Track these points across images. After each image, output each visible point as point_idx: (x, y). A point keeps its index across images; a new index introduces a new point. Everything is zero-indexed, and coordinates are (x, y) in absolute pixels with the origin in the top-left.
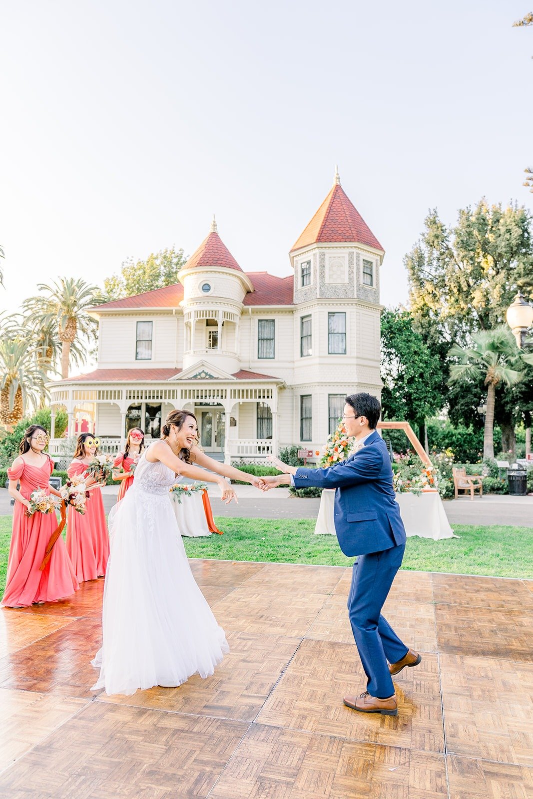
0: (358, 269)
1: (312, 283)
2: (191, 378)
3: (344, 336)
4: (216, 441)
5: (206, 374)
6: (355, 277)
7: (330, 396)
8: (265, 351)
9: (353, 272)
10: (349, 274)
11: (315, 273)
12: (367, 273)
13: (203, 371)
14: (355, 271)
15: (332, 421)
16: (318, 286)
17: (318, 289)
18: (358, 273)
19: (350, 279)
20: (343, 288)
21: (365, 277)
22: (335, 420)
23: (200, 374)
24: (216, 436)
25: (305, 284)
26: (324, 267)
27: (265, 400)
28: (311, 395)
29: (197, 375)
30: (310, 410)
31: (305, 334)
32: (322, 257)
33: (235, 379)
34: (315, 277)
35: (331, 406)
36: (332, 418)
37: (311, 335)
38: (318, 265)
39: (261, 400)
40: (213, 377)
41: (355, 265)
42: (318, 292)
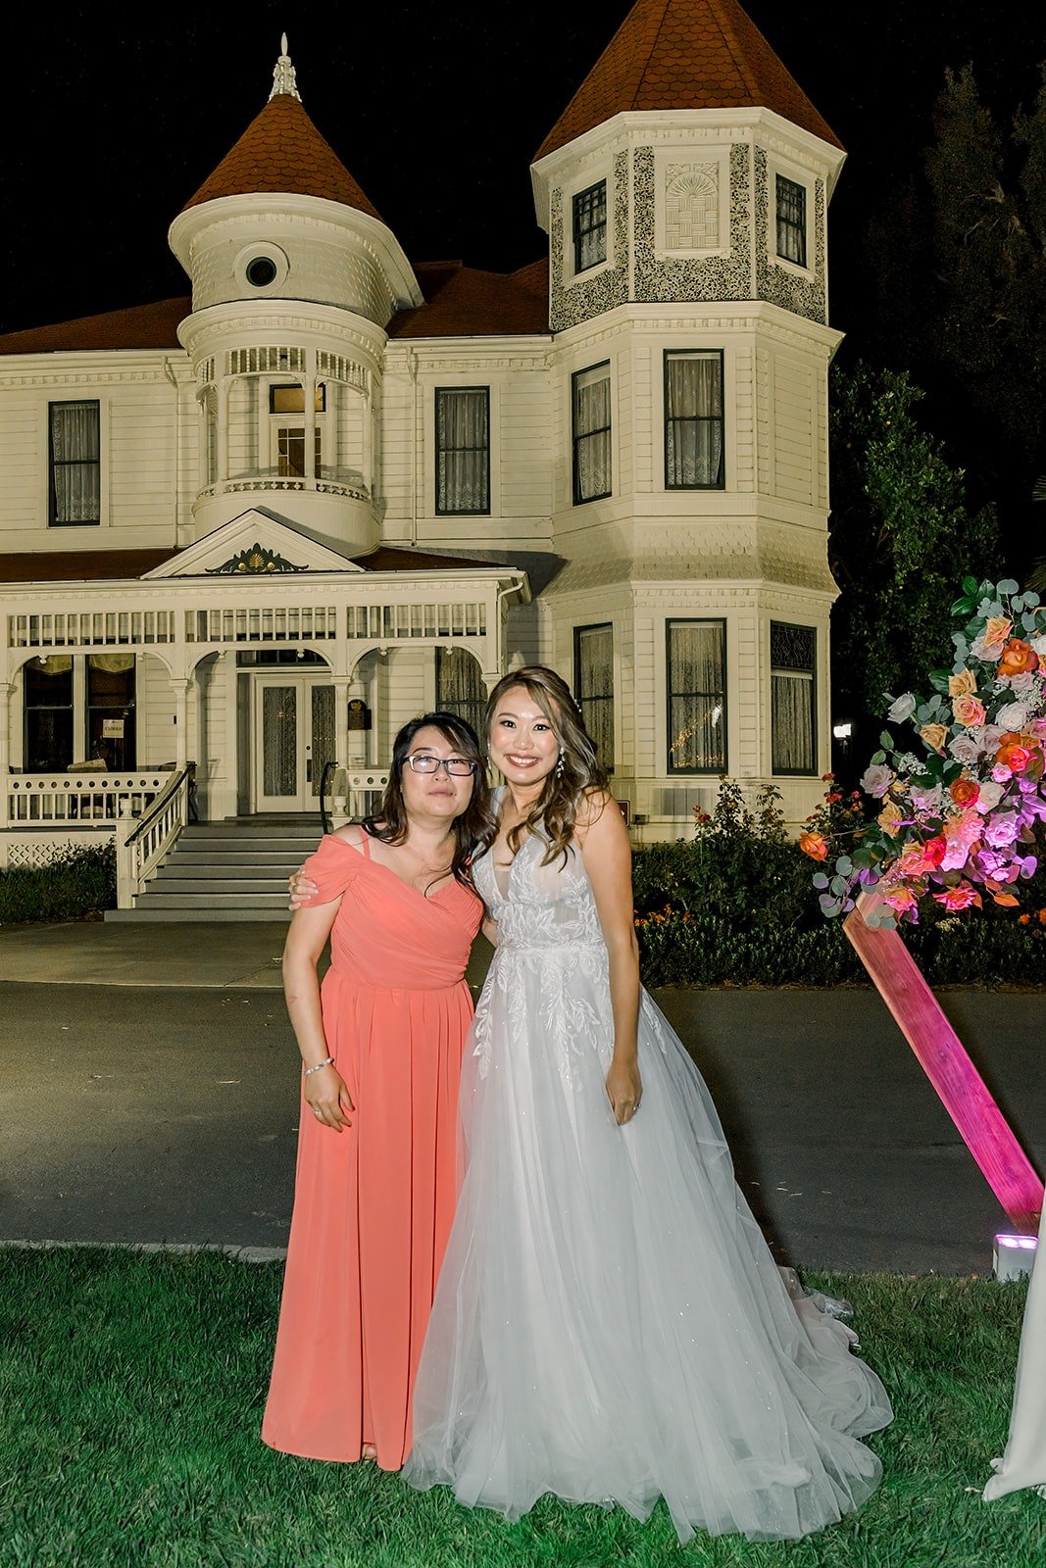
0: (761, 203)
1: (610, 252)
2: (218, 570)
3: (718, 430)
4: (309, 780)
5: (267, 556)
6: (752, 229)
7: (673, 626)
8: (458, 488)
9: (745, 214)
10: (734, 221)
11: (619, 222)
12: (787, 221)
13: (257, 545)
14: (751, 208)
15: (679, 704)
16: (632, 261)
17: (631, 273)
18: (761, 214)
19: (737, 238)
20: (713, 269)
21: (784, 236)
22: (687, 703)
23: (246, 557)
24: (309, 761)
25: (585, 264)
26: (650, 197)
27: (463, 642)
28: (610, 624)
29: (235, 562)
30: (608, 673)
31: (586, 427)
32: (643, 164)
33: (362, 570)
34: (622, 235)
35: (674, 658)
36: (676, 695)
37: (609, 428)
38: (631, 193)
39: (449, 642)
40: (288, 565)
41: (752, 190)
42: (631, 284)
